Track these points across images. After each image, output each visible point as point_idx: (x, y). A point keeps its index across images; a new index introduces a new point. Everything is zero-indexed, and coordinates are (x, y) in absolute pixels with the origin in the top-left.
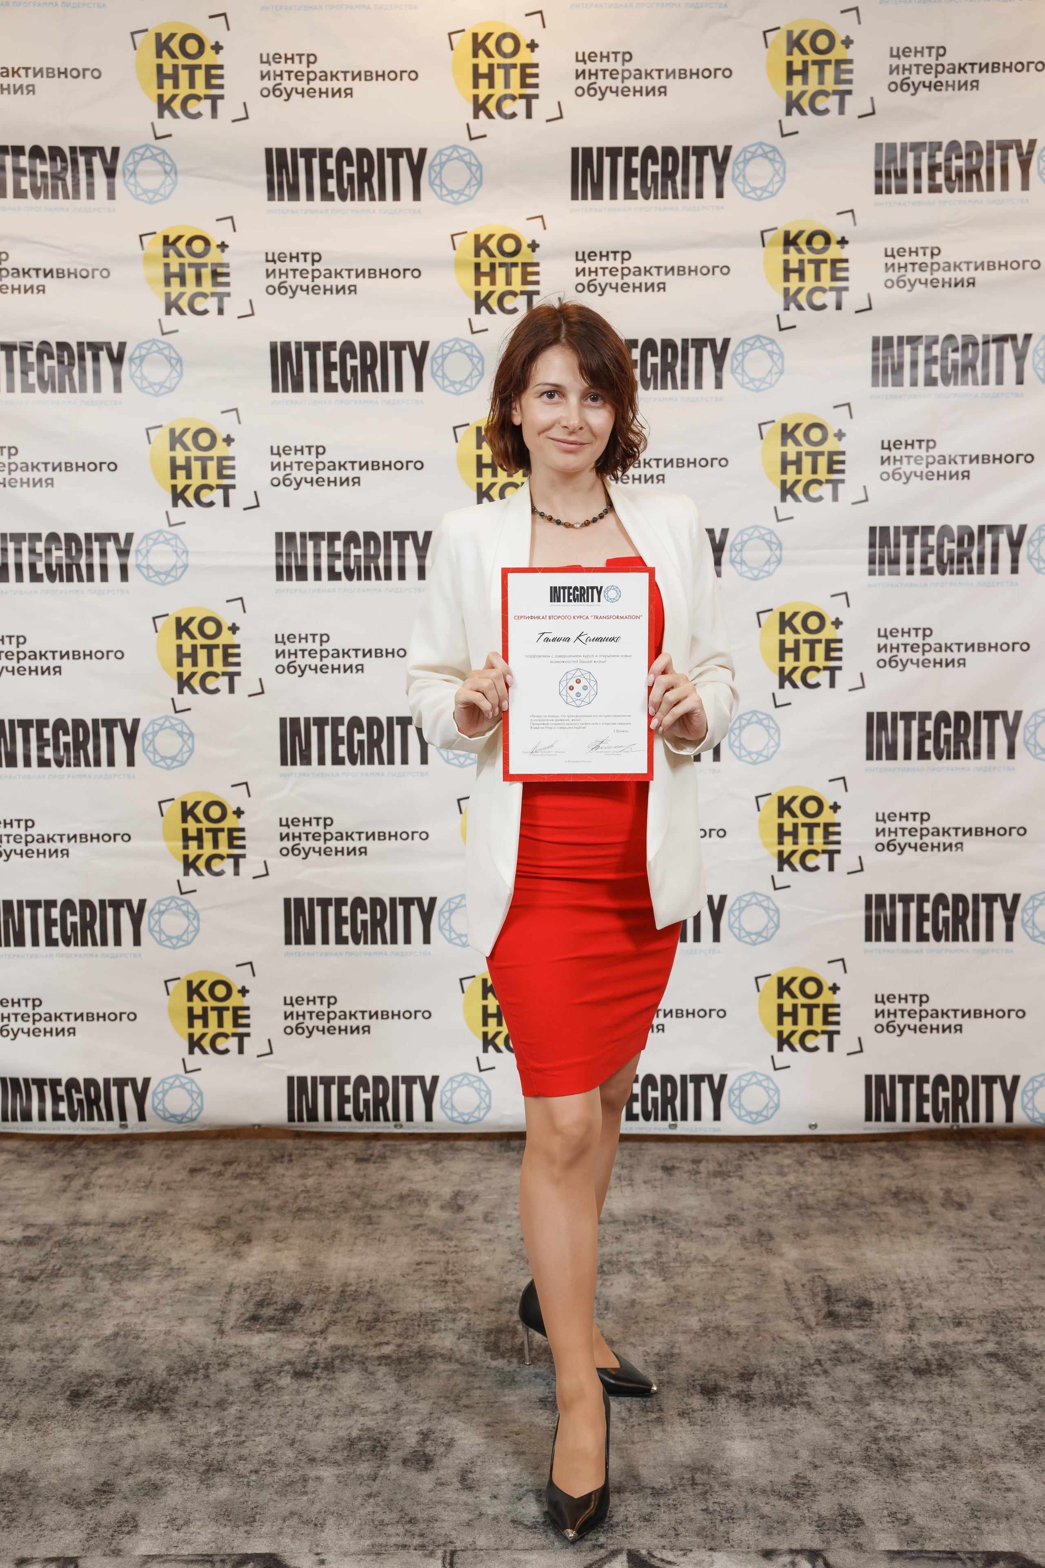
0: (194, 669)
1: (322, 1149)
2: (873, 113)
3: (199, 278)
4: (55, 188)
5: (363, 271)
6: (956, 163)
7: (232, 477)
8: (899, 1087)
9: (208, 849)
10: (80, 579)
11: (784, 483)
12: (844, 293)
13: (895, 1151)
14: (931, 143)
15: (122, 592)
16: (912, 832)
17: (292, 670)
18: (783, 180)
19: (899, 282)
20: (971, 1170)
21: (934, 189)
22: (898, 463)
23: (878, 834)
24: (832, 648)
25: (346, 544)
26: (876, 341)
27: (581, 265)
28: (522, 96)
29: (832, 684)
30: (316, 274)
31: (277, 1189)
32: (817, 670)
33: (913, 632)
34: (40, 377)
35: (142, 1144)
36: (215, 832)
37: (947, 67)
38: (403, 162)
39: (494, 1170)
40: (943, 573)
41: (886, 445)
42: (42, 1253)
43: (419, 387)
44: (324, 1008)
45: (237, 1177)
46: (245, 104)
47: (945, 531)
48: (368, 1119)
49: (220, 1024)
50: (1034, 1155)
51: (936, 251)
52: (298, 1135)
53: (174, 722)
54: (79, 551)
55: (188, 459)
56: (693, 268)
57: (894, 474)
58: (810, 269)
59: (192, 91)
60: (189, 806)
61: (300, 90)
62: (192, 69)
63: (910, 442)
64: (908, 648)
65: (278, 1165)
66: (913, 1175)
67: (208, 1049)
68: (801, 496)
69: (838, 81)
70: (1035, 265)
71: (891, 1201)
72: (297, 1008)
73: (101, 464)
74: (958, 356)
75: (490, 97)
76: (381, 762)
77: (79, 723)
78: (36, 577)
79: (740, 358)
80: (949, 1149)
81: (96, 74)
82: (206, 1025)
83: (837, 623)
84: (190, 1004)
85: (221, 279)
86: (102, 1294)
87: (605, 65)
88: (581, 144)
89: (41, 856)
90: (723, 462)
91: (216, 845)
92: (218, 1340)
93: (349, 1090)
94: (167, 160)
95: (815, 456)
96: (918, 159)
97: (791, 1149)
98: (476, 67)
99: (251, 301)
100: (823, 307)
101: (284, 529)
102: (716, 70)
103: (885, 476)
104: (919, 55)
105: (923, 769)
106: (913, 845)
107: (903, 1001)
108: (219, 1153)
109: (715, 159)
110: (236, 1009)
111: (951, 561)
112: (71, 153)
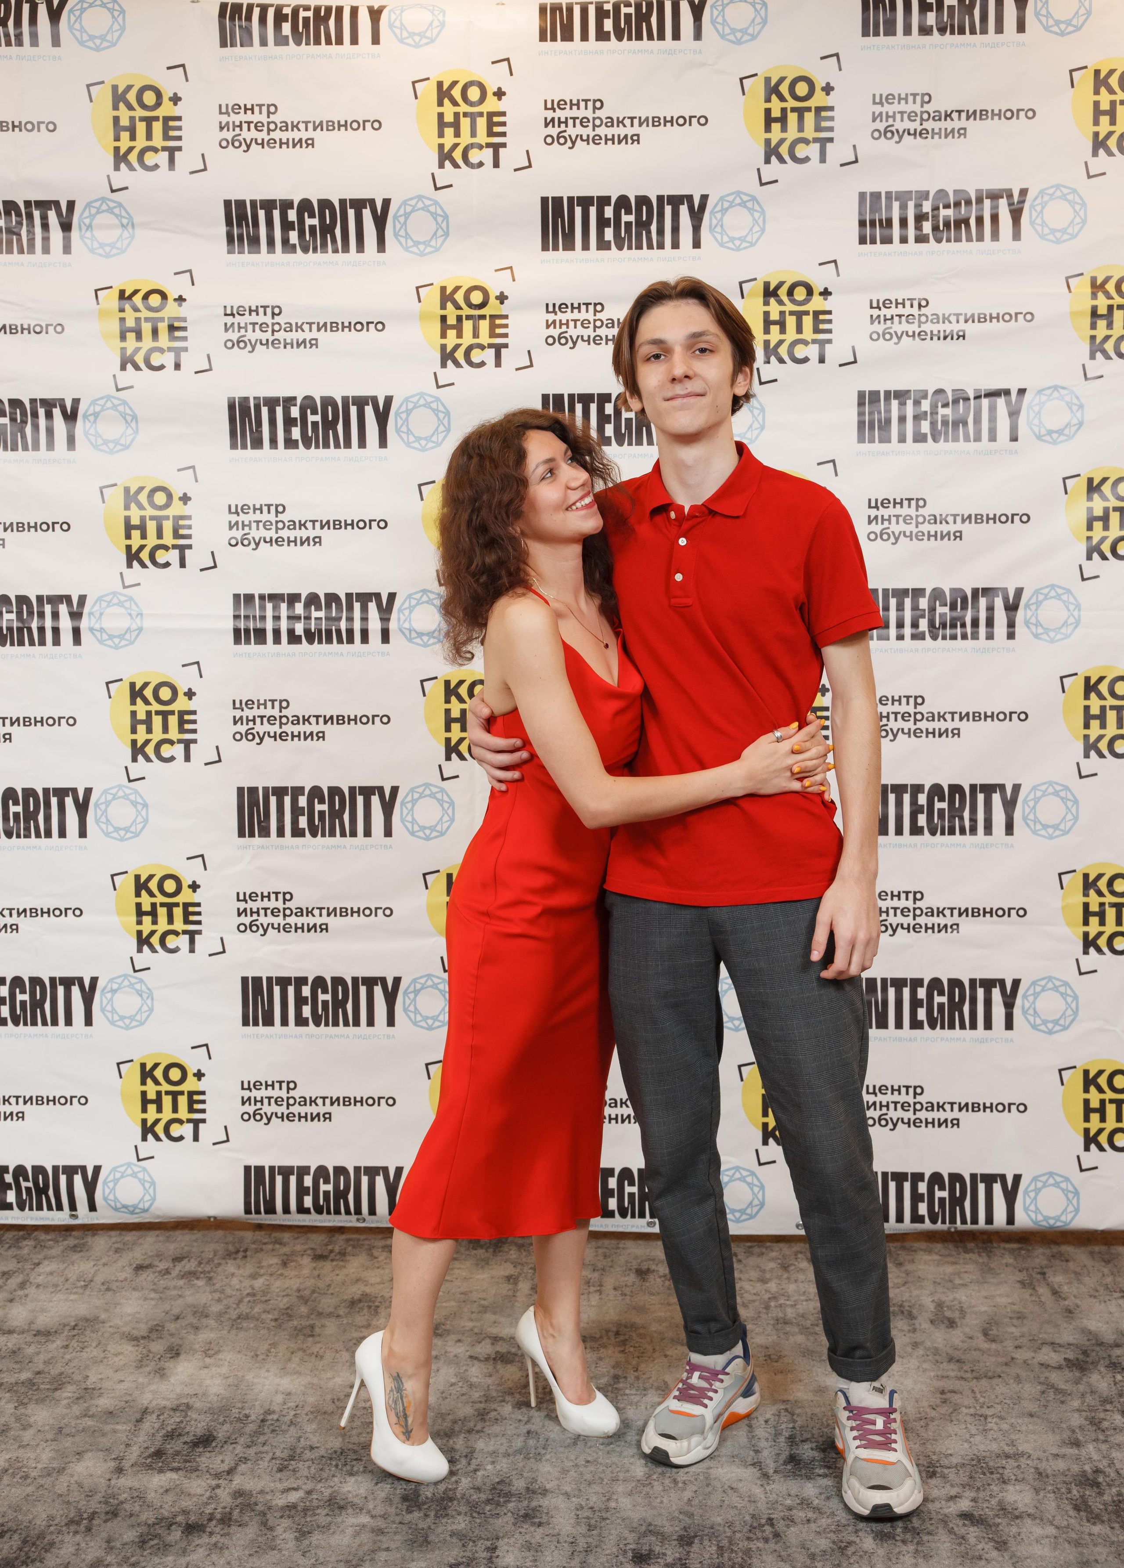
0: (149, 737)
1: (280, 1244)
2: (856, 161)
3: (155, 332)
4: (10, 242)
5: (325, 324)
6: (943, 212)
7: (189, 537)
8: (891, 1186)
9: (163, 925)
10: (32, 643)
12: (826, 346)
14: (916, 192)
15: (75, 656)
16: (904, 911)
17: (250, 737)
18: (763, 230)
19: (885, 335)
20: (967, 1278)
21: (921, 239)
22: (886, 523)
25: (307, 606)
26: (861, 395)
27: (551, 317)
28: (488, 145)
30: (277, 327)
31: (222, 1292)
33: (904, 700)
35: (94, 1235)
36: (170, 907)
37: (932, 115)
38: (367, 213)
40: (934, 638)
41: (873, 504)
43: (383, 442)
44: (284, 1094)
45: (182, 1277)
46: (203, 155)
47: (937, 594)
48: (329, 1213)
49: (175, 1109)
50: (1037, 1261)
51: (924, 303)
52: (259, 1227)
53: (128, 791)
54: (31, 613)
55: (143, 519)
57: (881, 534)
58: (791, 321)
59: (149, 143)
60: (143, 880)
61: (260, 141)
62: (149, 121)
63: (898, 500)
64: (899, 716)
65: (230, 1262)
67: (162, 1135)
69: (818, 129)
70: (1029, 317)
72: (255, 1093)
73: (54, 523)
74: (948, 411)
75: (456, 146)
76: (343, 834)
77: (29, 793)
80: (946, 1252)
81: (51, 127)
82: (159, 1110)
83: (823, 691)
84: (144, 1088)
85: (177, 334)
87: (575, 112)
88: (550, 194)
91: (171, 920)
92: (113, 1482)
93: (308, 1181)
94: (124, 213)
96: (903, 207)
97: (776, 1252)
98: (441, 116)
99: (208, 356)
100: (806, 360)
101: (242, 591)
102: (691, 117)
103: (872, 536)
104: (903, 102)
105: (915, 845)
106: (905, 926)
107: (896, 1093)
108: (172, 1246)
109: (691, 208)
110: (191, 1094)
111: (944, 626)
112: (26, 208)
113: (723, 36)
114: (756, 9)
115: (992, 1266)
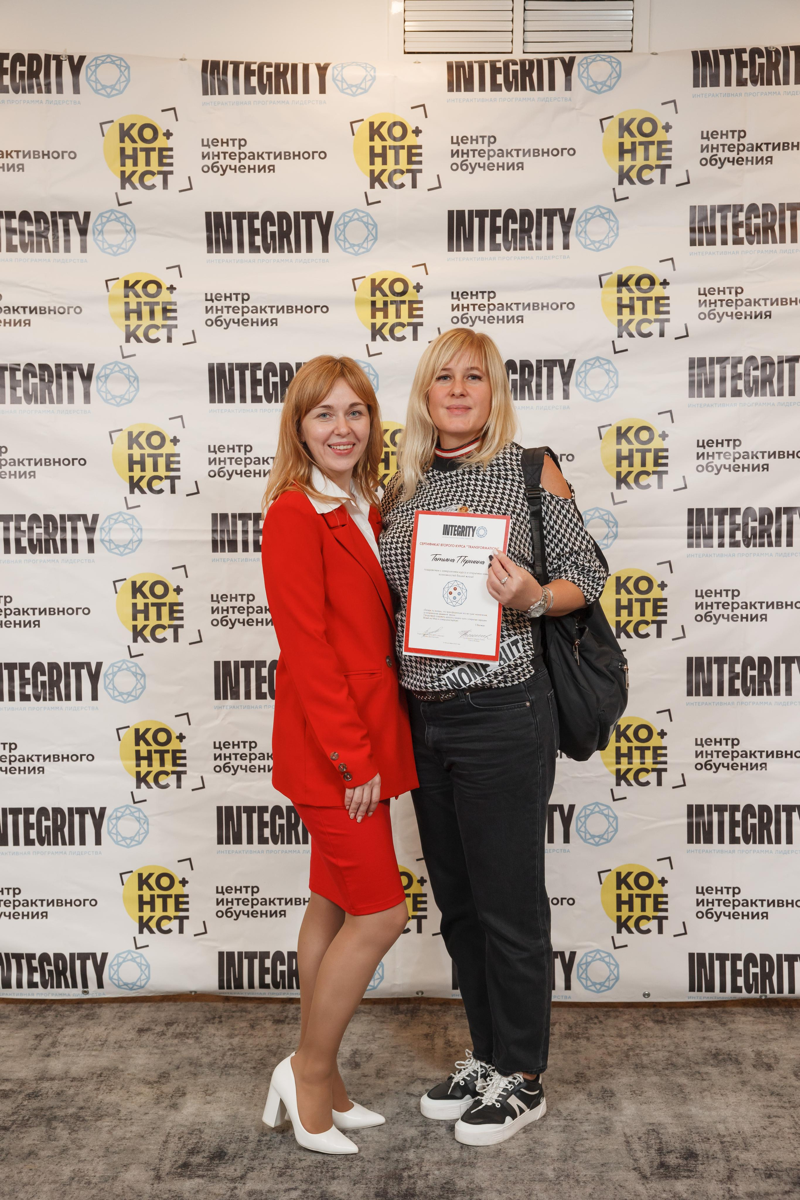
0: (146, 623)
1: (246, 1012)
2: (688, 182)
3: (152, 314)
4: (39, 244)
5: (283, 307)
6: (754, 221)
7: (178, 470)
8: (717, 964)
9: (156, 767)
10: (56, 551)
11: (619, 474)
12: (666, 324)
13: (715, 1015)
14: (734, 206)
15: (89, 561)
16: (725, 754)
17: (224, 623)
18: (617, 235)
19: (710, 315)
20: (777, 1034)
21: (738, 241)
22: (711, 458)
23: (697, 756)
24: (658, 605)
26: (692, 361)
27: (455, 302)
28: (408, 171)
29: (659, 635)
30: (246, 310)
31: (209, 1048)
32: (647, 623)
33: (724, 593)
34: (26, 392)
35: (100, 1007)
36: (162, 753)
37: (746, 147)
38: (315, 223)
39: (386, 1031)
40: (748, 546)
41: (701, 444)
42: (14, 1106)
44: (249, 896)
45: (176, 1037)
46: (189, 178)
47: (750, 512)
48: (284, 987)
49: (165, 909)
51: (739, 290)
52: (227, 999)
53: (130, 665)
54: (55, 528)
55: (142, 456)
56: (545, 304)
57: (707, 467)
58: (638, 305)
59: (148, 168)
60: (141, 732)
61: (233, 167)
62: (148, 151)
63: (720, 441)
64: (720, 605)
65: (210, 1026)
66: (730, 1038)
67: (155, 929)
68: (633, 484)
69: (660, 158)
71: (712, 1062)
72: (227, 896)
73: (73, 459)
74: (758, 373)
75: (383, 171)
77: (53, 666)
78: (20, 550)
79: (583, 375)
80: (758, 1015)
81: (72, 155)
82: (153, 909)
83: (663, 586)
84: (141, 893)
85: (169, 315)
86: (62, 1143)
87: (474, 146)
88: (455, 208)
89: (22, 772)
90: (570, 458)
91: (162, 764)
92: (155, 1186)
93: (268, 963)
94: (128, 222)
95: (644, 452)
96: (724, 218)
97: (628, 1014)
98: (372, 148)
99: (193, 331)
100: (650, 335)
101: (219, 512)
102: (562, 149)
103: (700, 468)
104: (724, 137)
105: (733, 703)
106: (726, 765)
107: (719, 893)
108: (163, 1015)
109: (562, 219)
110: (177, 897)
111: (755, 537)
112: (52, 217)
113: (588, 88)
114: (612, 67)
115: (795, 1025)
